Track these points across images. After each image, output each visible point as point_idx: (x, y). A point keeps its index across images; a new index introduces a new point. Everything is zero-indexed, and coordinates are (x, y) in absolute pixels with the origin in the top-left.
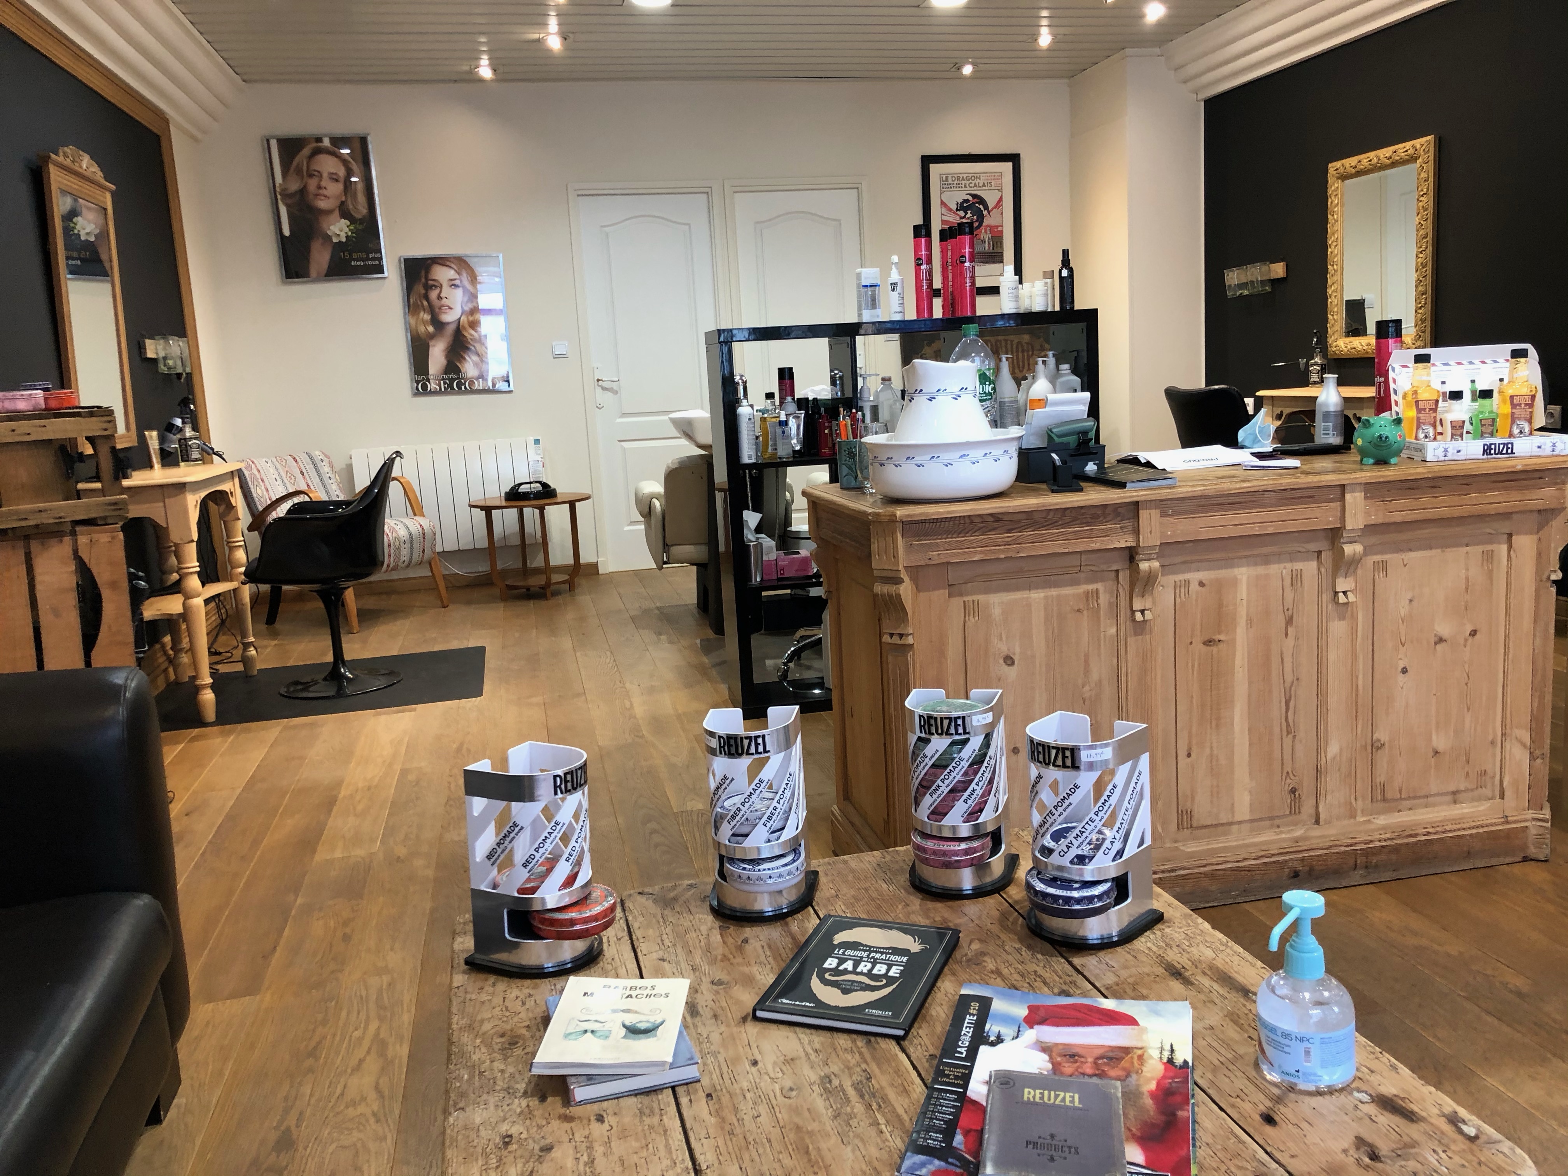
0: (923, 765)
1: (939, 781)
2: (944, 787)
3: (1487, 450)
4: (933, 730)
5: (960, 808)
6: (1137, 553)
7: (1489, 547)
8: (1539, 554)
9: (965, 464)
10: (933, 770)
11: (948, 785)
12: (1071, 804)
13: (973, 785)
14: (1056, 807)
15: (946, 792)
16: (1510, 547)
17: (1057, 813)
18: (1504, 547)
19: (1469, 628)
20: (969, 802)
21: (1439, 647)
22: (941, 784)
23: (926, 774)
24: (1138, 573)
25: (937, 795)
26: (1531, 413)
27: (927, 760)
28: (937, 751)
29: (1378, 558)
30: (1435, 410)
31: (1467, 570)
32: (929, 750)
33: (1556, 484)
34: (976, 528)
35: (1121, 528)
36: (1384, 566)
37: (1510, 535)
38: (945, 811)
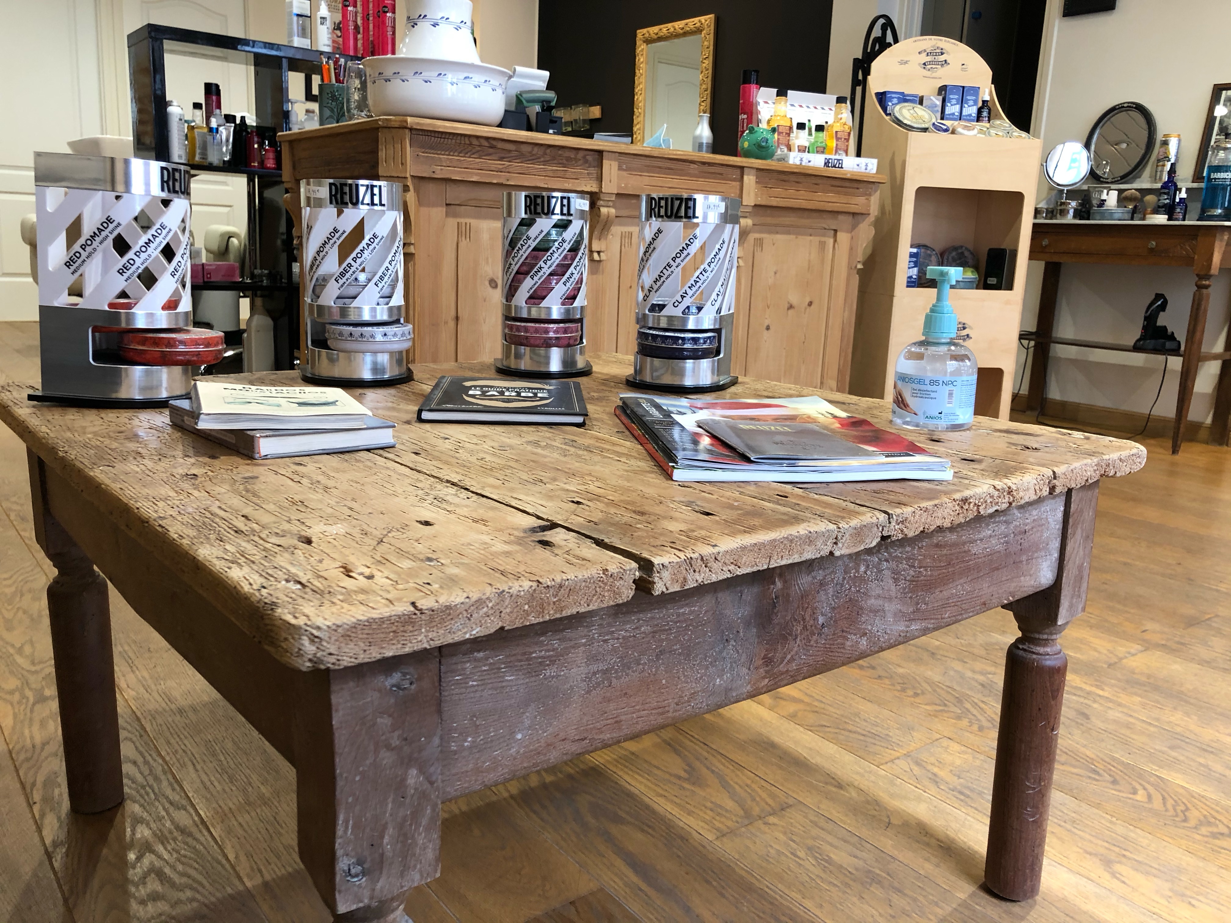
0: (524, 248)
1: (541, 263)
2: (546, 267)
3: (827, 164)
4: (539, 209)
5: (560, 290)
6: (599, 199)
7: (823, 239)
8: (851, 249)
9: (468, 87)
10: (535, 253)
11: (550, 266)
12: (689, 254)
13: (572, 269)
14: (674, 259)
15: (547, 273)
16: (835, 241)
17: (675, 265)
18: (831, 241)
19: (808, 300)
20: (568, 284)
21: (791, 312)
22: (543, 265)
23: (526, 258)
24: (599, 216)
25: (538, 276)
26: (847, 146)
27: (530, 242)
28: (542, 231)
29: (757, 236)
30: (789, 135)
31: (810, 254)
32: (533, 232)
33: (866, 195)
34: (474, 151)
35: (588, 174)
36: (759, 243)
37: (836, 231)
38: (544, 294)
